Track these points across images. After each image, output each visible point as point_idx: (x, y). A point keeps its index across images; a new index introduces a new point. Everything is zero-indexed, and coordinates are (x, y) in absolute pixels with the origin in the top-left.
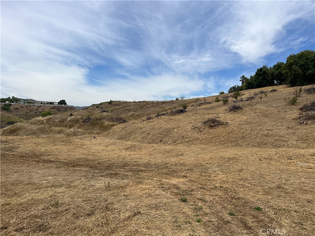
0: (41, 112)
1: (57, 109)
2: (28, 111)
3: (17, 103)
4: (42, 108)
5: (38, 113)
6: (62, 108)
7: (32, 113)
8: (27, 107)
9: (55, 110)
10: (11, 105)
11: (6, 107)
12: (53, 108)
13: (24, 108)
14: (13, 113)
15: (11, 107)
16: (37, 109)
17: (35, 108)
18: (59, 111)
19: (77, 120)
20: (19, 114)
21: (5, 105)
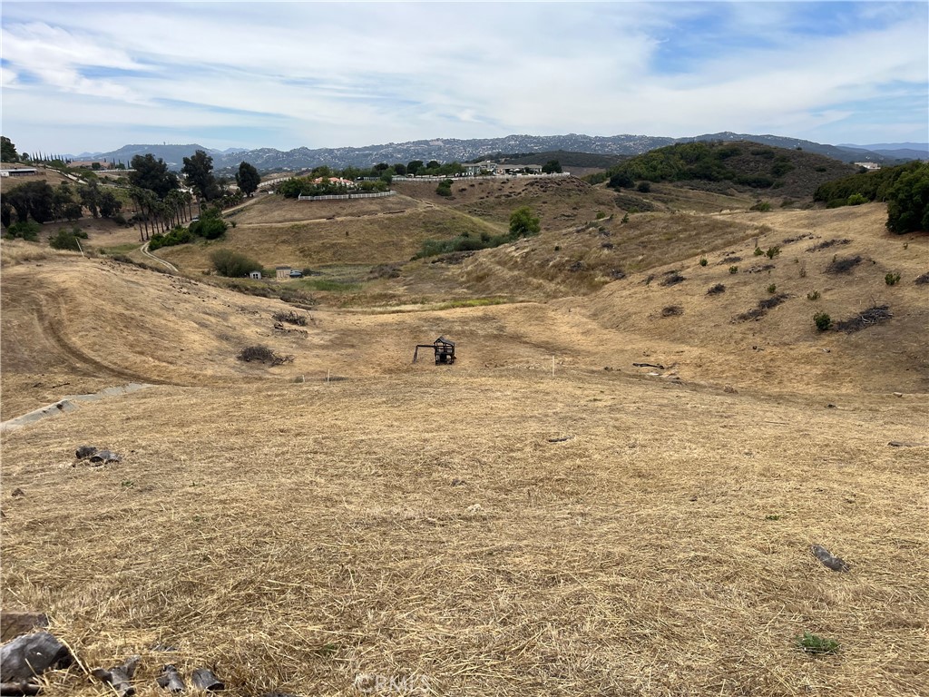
0: (508, 196)
1: (542, 187)
2: (484, 195)
3: (461, 176)
4: (510, 184)
5: (503, 198)
6: (552, 182)
7: (492, 199)
8: (481, 184)
9: (537, 188)
10: (452, 182)
11: (444, 188)
12: (532, 184)
13: (476, 186)
14: (458, 202)
15: (452, 187)
16: (500, 190)
17: (496, 186)
18: (544, 191)
19: (563, 265)
20: (467, 203)
21: (442, 184)
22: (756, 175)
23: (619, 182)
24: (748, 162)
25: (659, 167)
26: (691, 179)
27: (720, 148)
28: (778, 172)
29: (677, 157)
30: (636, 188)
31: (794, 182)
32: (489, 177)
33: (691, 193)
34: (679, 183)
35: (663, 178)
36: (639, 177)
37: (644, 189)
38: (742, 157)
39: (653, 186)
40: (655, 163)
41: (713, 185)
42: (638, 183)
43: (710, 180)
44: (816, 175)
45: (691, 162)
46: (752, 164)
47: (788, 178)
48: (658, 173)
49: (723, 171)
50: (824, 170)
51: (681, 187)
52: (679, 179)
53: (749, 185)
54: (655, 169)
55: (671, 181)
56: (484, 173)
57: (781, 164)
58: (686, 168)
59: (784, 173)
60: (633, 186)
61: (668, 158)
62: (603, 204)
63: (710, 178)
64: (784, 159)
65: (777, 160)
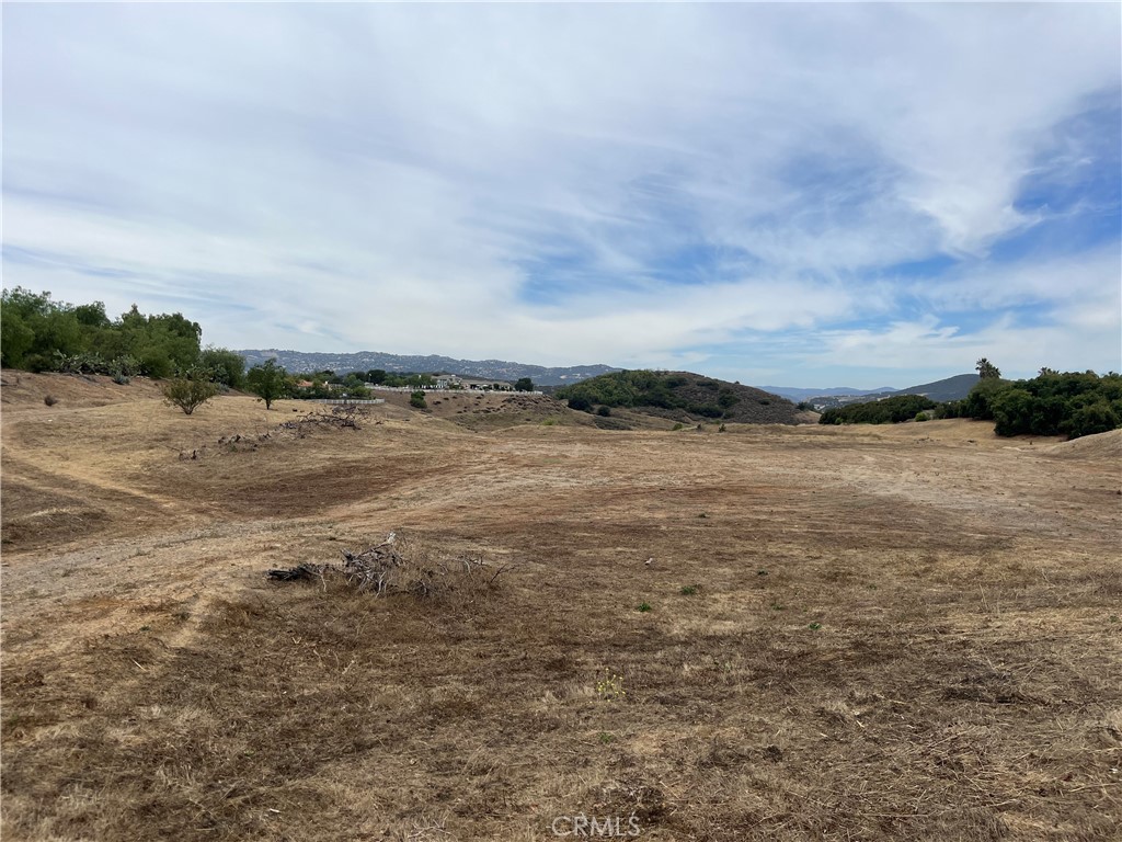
0: (487, 412)
1: (520, 404)
2: (461, 409)
3: (431, 388)
4: (486, 400)
5: (483, 413)
6: (529, 400)
7: (470, 414)
8: (455, 398)
9: (515, 405)
10: (424, 394)
11: (418, 400)
12: (509, 401)
13: (450, 400)
14: (439, 415)
15: (426, 399)
16: (477, 405)
17: (472, 401)
18: (524, 409)
21: (413, 395)
22: (705, 405)
23: (578, 403)
24: (696, 392)
25: (615, 391)
26: (645, 405)
27: (666, 377)
28: (725, 403)
29: (630, 383)
30: (595, 411)
31: (743, 413)
32: (462, 391)
33: (650, 419)
34: (636, 409)
35: (620, 403)
36: (596, 401)
37: (604, 413)
38: (690, 386)
39: (613, 411)
40: (610, 388)
41: (667, 412)
42: (597, 407)
43: (664, 407)
44: (761, 407)
45: (642, 389)
46: (699, 394)
47: (735, 409)
48: (615, 398)
49: (676, 400)
50: (766, 403)
51: (639, 413)
52: (635, 405)
53: (701, 414)
54: (611, 394)
55: (628, 407)
56: (453, 387)
57: (727, 396)
58: (640, 394)
59: (730, 405)
60: (592, 409)
61: (621, 384)
62: (584, 424)
63: (663, 405)
64: (728, 391)
65: (722, 392)
